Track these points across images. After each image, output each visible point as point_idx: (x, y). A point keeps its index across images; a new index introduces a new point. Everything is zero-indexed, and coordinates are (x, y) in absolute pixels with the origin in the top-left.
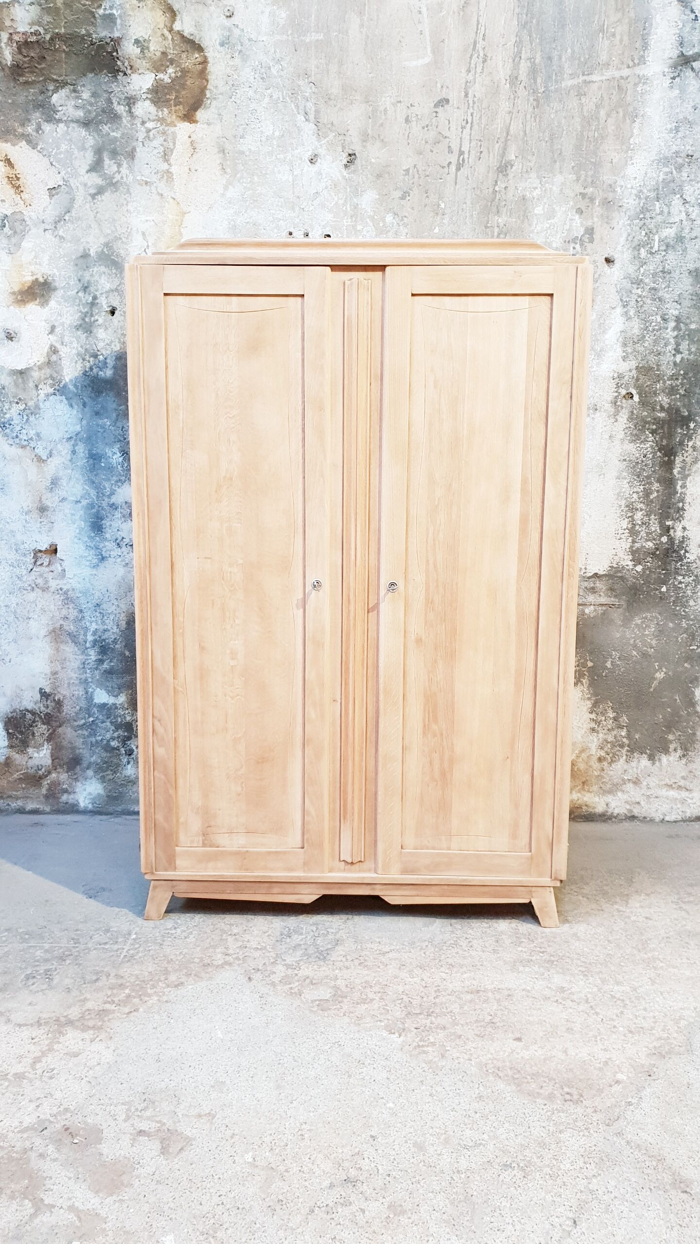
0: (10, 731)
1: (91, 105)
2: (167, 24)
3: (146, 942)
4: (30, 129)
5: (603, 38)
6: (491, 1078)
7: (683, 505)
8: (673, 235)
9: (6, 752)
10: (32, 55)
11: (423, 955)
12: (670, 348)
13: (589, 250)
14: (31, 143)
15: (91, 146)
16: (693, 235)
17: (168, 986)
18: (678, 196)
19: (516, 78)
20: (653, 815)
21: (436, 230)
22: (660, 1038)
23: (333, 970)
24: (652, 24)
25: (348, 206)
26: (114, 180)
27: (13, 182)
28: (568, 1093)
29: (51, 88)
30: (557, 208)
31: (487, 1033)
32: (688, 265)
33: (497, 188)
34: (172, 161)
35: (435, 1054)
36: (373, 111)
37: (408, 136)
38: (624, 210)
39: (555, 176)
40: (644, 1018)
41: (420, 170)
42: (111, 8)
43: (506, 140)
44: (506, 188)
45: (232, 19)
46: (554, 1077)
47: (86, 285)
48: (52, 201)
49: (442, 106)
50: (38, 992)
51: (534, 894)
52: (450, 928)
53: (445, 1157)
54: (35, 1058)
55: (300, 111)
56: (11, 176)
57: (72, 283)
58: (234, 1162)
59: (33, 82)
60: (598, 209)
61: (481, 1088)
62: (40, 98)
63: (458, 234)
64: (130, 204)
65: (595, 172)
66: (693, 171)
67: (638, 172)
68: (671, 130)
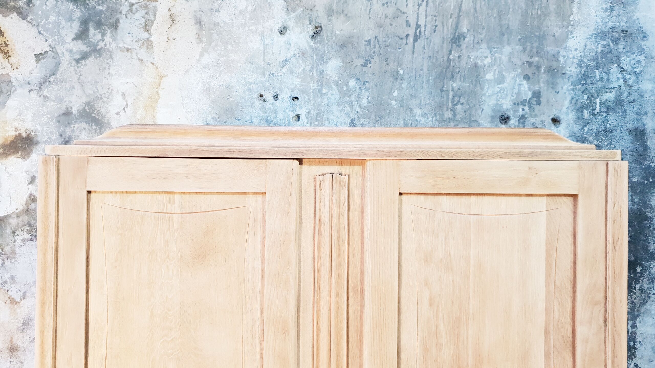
7: (634, 344)
8: (612, 98)
13: (537, 111)
14: (22, 15)
15: (77, 18)
16: (632, 98)
18: (616, 65)
21: (396, 94)
25: (315, 71)
26: (98, 47)
30: (506, 75)
32: (628, 125)
33: (451, 57)
34: (152, 31)
37: (370, 12)
38: (567, 77)
39: (503, 46)
41: (381, 41)
43: (459, 16)
44: (459, 57)
47: (67, 139)
48: (39, 65)
57: (53, 138)
60: (543, 76)
63: (415, 97)
64: (111, 69)
65: (539, 44)
66: (629, 43)
67: (578, 44)
68: (606, 10)
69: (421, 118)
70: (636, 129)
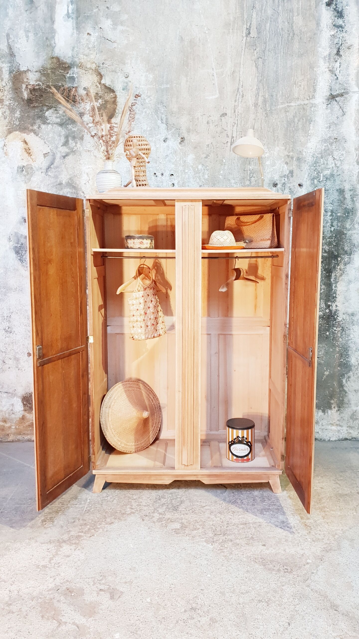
0: (25, 403)
1: (64, 116)
2: (98, 80)
3: (95, 503)
4: (35, 127)
5: (296, 87)
6: (252, 563)
7: (336, 295)
8: (329, 174)
9: (23, 413)
10: (37, 94)
11: (221, 507)
12: (328, 224)
13: (291, 181)
14: (36, 133)
15: (63, 135)
16: (338, 173)
17: (107, 524)
18: (331, 156)
19: (257, 104)
20: (325, 438)
21: (222, 172)
22: (326, 543)
23: (181, 515)
24: (317, 81)
25: (181, 161)
26: (74, 150)
27: (27, 151)
28: (286, 569)
29: (45, 109)
30: (276, 162)
31: (250, 543)
32: (336, 187)
35: (228, 552)
36: (192, 119)
37: (208, 130)
38: (307, 162)
39: (275, 147)
40: (319, 534)
41: (214, 145)
42: (73, 74)
45: (128, 78)
46: (280, 562)
48: (45, 159)
49: (224, 116)
50: (48, 528)
51: (270, 478)
52: (232, 494)
53: (233, 598)
54: (50, 558)
55: (159, 119)
56: (26, 148)
58: (142, 602)
59: (37, 107)
60: (295, 162)
61: (248, 567)
62: (40, 113)
63: (231, 174)
64: (81, 160)
65: (293, 146)
66: (338, 145)
67: (313, 146)
68: (327, 127)
69: (234, 185)
70: (340, 189)
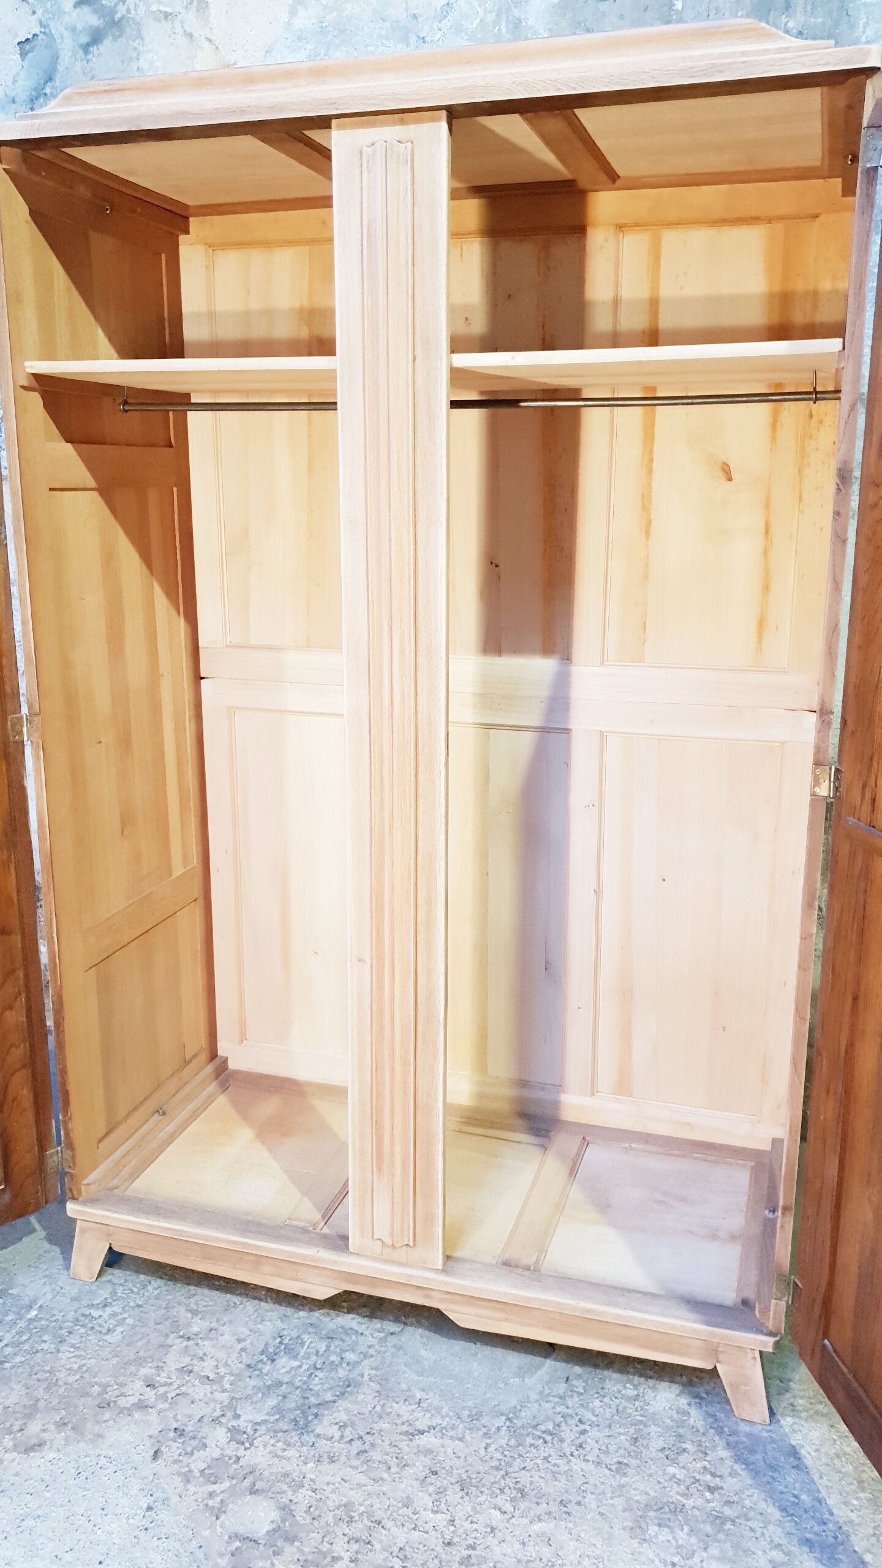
17: (17, 1447)
23: (305, 1462)
25: (504, 24)
26: (118, 16)
48: (26, 63)
51: (721, 1357)
